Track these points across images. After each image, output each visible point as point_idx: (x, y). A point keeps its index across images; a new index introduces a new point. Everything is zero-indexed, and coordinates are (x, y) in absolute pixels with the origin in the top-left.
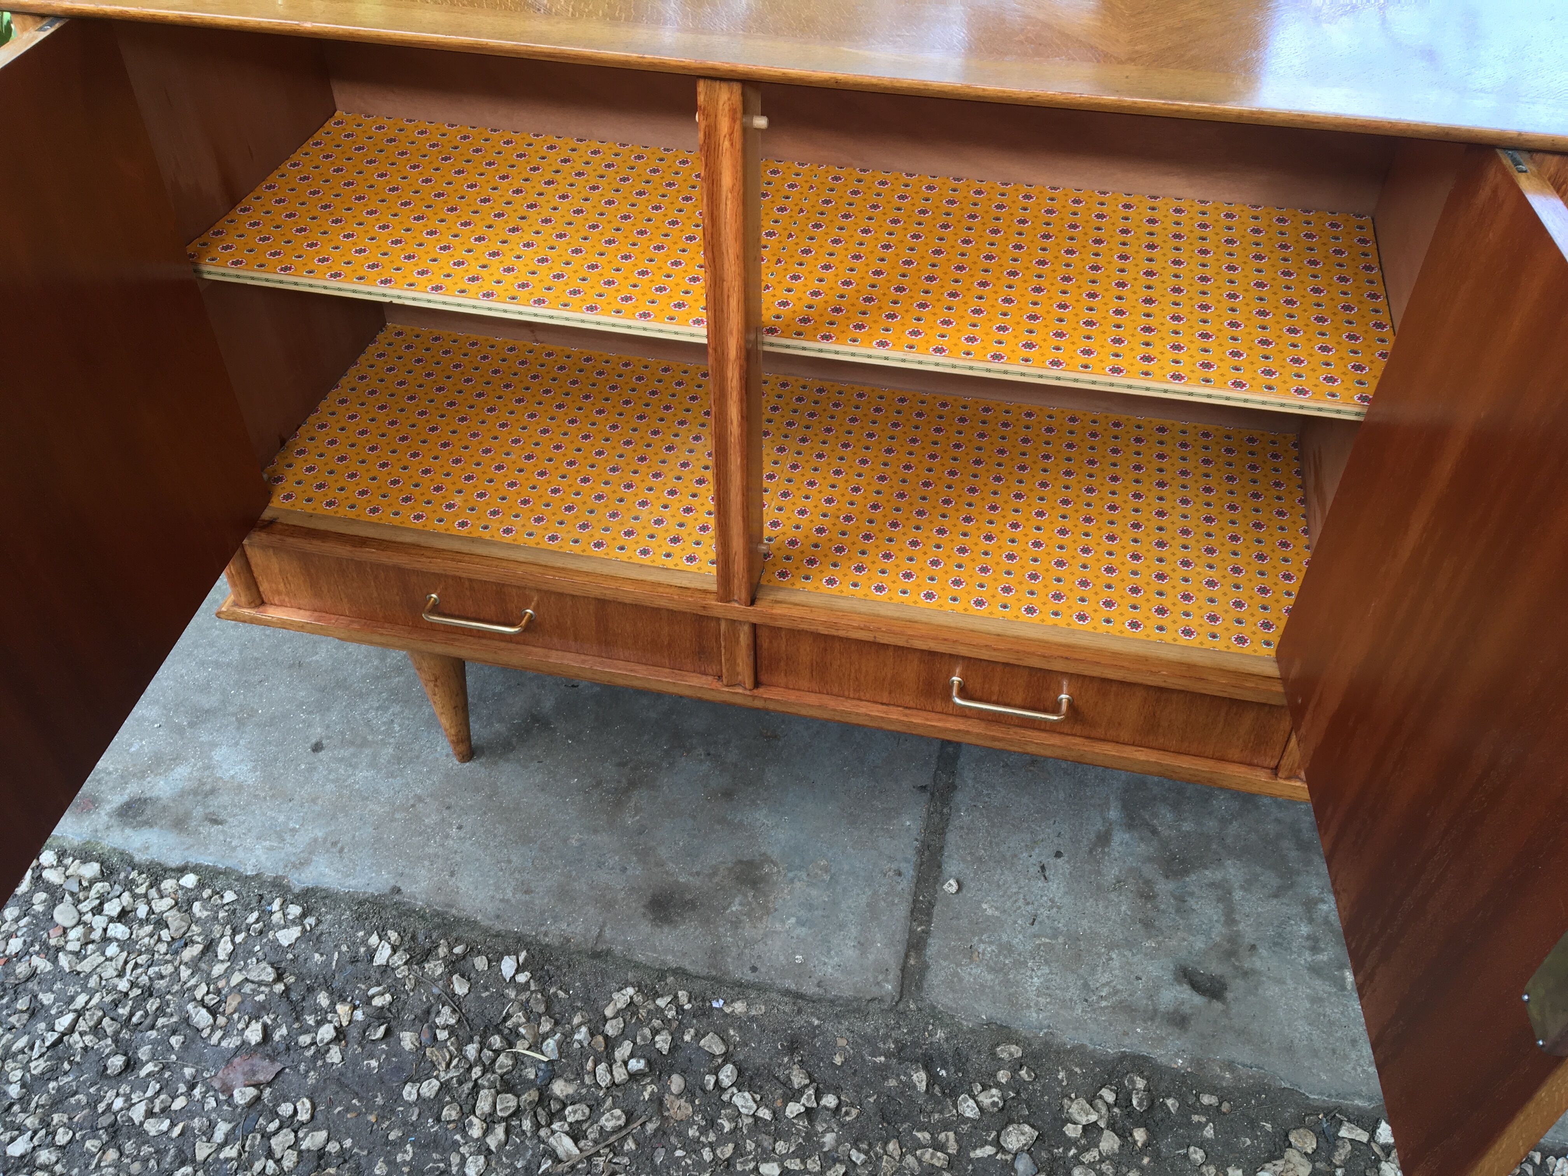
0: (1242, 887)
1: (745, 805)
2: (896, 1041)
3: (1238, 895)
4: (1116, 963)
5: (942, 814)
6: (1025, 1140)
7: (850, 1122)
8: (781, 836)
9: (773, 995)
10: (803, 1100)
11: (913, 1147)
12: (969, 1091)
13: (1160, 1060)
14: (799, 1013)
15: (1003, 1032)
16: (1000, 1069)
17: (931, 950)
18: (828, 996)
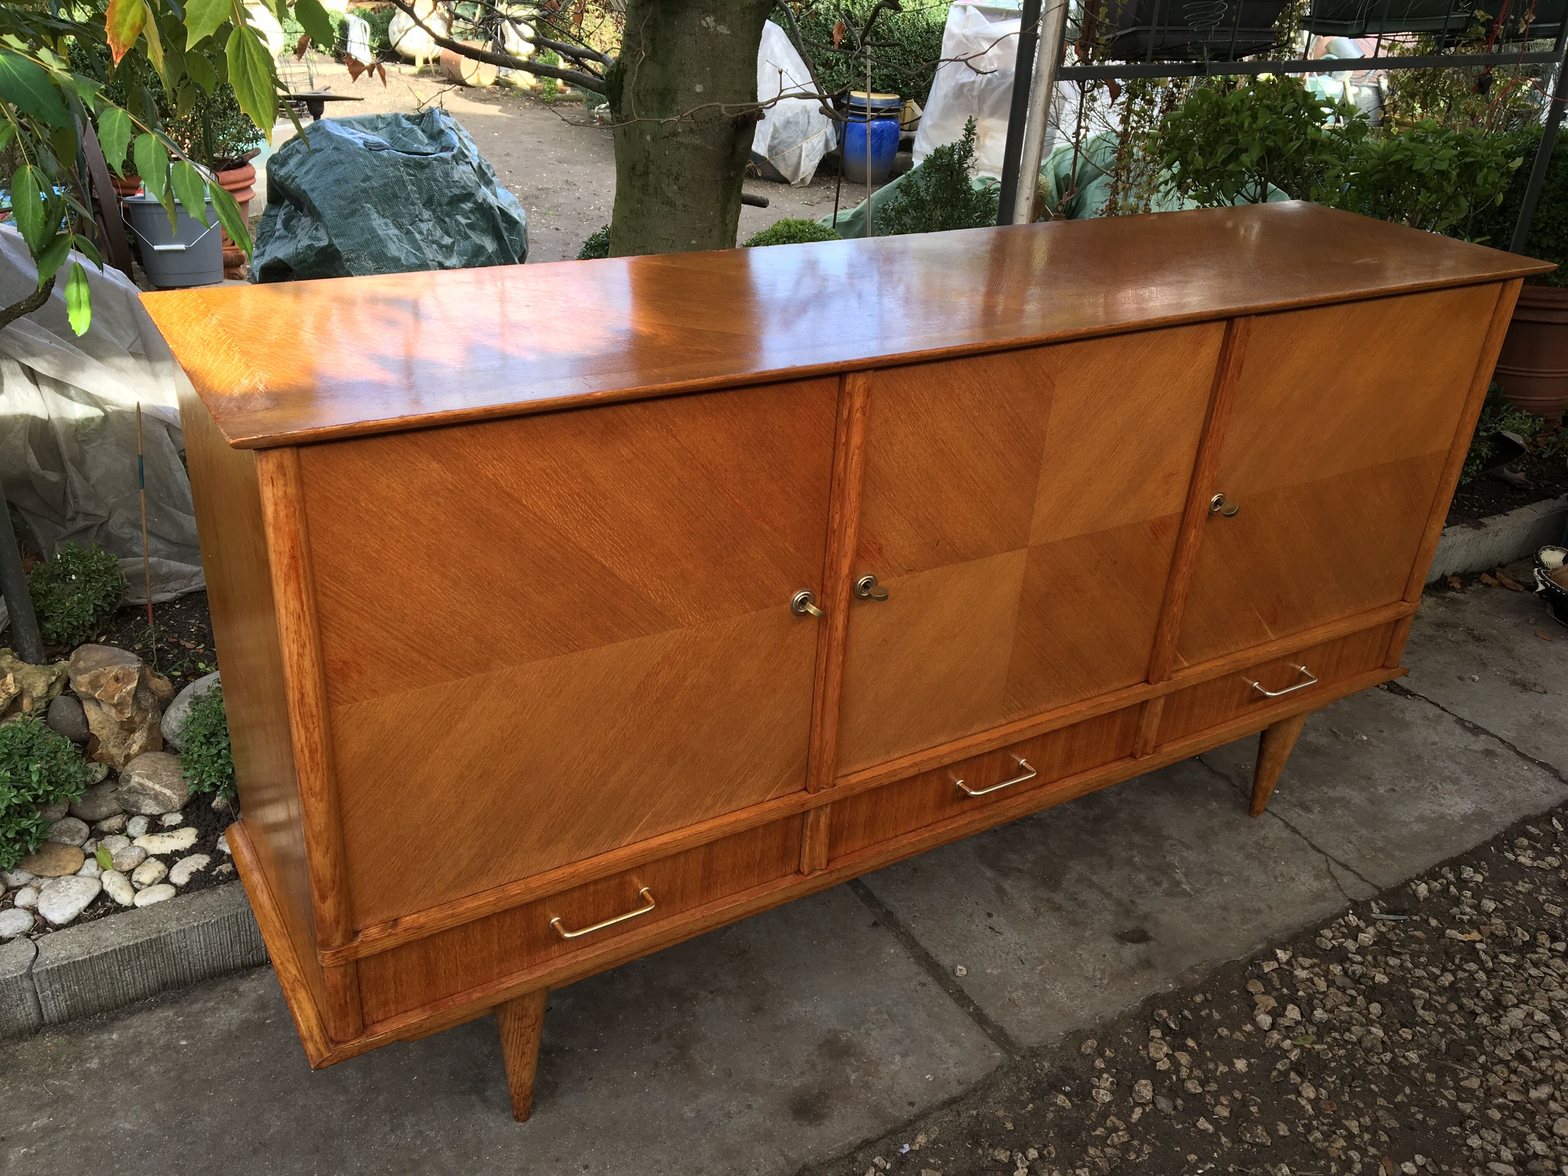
0: (1092, 873)
1: (779, 1008)
2: (1028, 1089)
3: (1095, 878)
4: (1085, 956)
5: (903, 933)
6: (1150, 1088)
7: (1056, 1158)
8: (827, 1011)
9: (935, 1115)
10: (1019, 1165)
11: (1102, 1142)
12: (1093, 1086)
13: (1162, 992)
14: (959, 1115)
15: (1077, 1036)
16: (1093, 1062)
17: (993, 1017)
18: (972, 1086)
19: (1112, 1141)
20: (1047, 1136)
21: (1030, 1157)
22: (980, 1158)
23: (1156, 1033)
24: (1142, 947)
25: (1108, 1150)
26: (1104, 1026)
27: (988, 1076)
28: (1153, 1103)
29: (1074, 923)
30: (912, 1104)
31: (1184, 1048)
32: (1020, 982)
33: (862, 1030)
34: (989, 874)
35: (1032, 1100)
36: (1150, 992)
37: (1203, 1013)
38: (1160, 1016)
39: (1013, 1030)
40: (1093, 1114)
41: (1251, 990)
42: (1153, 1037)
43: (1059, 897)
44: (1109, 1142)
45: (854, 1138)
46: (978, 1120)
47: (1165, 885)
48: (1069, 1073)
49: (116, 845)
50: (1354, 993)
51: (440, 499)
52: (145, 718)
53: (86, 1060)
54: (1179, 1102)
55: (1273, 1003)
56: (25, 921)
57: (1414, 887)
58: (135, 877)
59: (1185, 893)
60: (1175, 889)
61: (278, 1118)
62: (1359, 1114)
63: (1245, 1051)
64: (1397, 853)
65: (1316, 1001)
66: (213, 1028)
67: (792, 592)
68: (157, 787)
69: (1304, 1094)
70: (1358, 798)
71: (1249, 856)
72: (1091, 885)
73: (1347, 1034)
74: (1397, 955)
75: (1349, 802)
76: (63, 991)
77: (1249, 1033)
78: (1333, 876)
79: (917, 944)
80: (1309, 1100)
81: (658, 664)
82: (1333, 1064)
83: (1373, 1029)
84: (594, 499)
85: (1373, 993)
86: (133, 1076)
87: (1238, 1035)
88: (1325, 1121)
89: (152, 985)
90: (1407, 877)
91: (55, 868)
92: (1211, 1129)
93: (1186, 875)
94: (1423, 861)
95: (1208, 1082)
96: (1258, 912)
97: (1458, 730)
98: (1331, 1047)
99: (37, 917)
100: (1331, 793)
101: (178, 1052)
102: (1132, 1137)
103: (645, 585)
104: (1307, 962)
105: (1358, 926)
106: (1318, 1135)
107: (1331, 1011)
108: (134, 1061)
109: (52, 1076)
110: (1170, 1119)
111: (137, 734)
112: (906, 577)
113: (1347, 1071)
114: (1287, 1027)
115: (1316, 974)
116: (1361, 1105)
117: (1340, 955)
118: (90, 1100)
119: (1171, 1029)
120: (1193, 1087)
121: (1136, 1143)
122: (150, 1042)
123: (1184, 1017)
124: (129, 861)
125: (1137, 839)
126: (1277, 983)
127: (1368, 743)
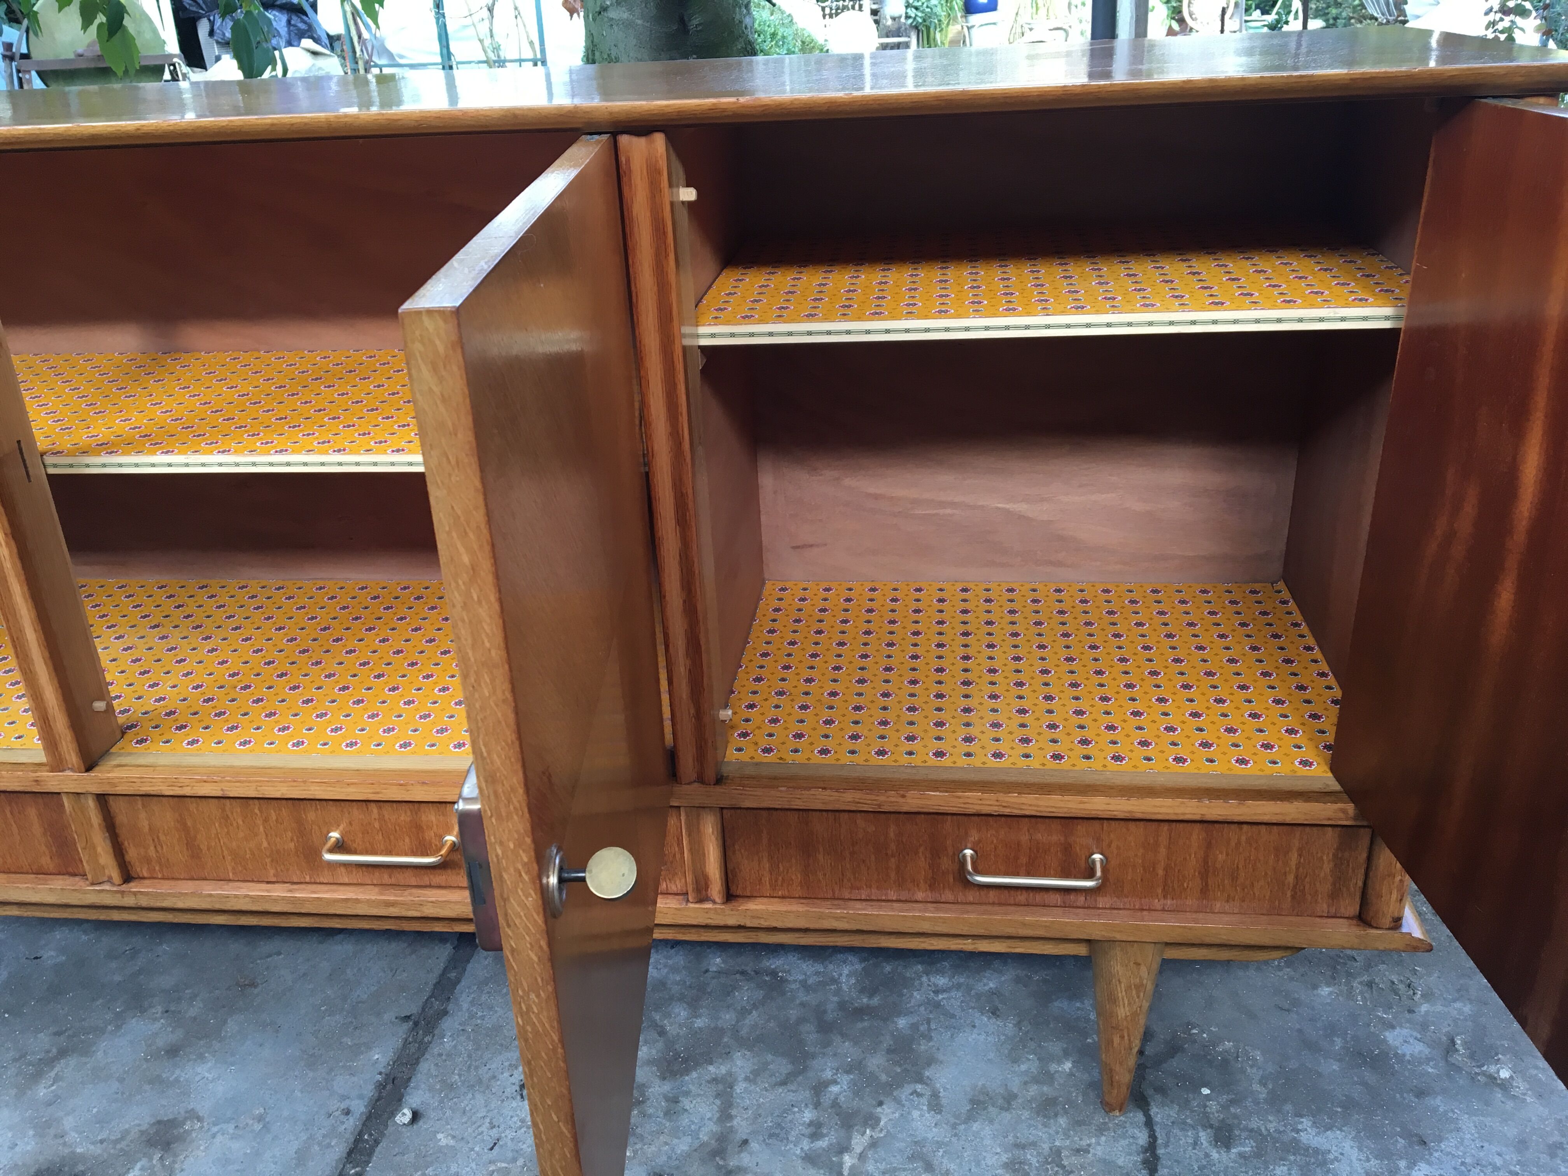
0: (747, 1079)
1: (189, 1061)
3: (740, 1087)
5: (421, 1042)
8: (221, 1088)
59: (834, 1168)
60: (829, 1156)
70: (1352, 1164)
71: (1015, 1166)
72: (724, 1094)
75: (1323, 1164)
79: (414, 1064)
100: (1308, 1135)
127: (1505, 1086)
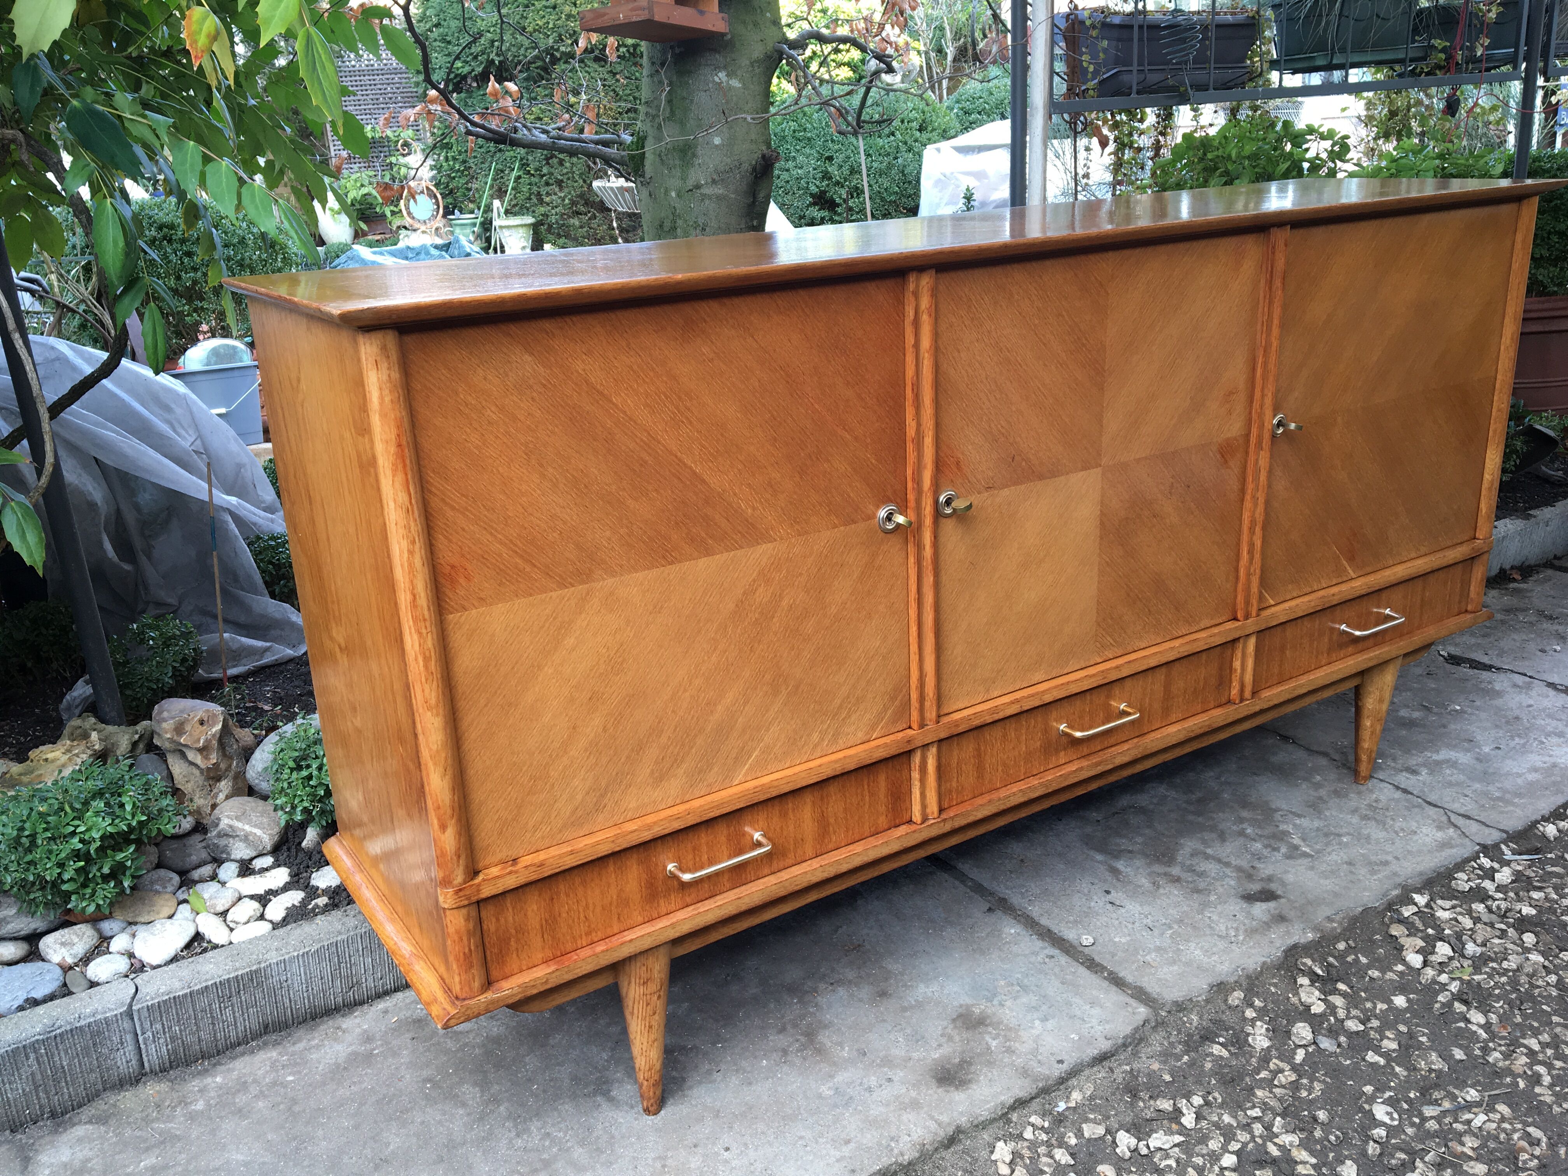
0: (1205, 847)
1: (904, 992)
2: (1179, 1042)
3: (1209, 851)
4: (1215, 918)
5: (1021, 915)
6: (1308, 1028)
7: (1223, 1103)
8: (955, 989)
9: (1087, 1072)
10: (1185, 1111)
11: (1269, 1084)
12: (1248, 1035)
13: (1302, 941)
14: (1112, 1071)
15: (1221, 988)
16: (1244, 1012)
17: (1130, 979)
18: (1120, 1041)
19: (1279, 1081)
20: (1209, 1083)
21: (1196, 1104)
22: (1142, 1110)
23: (1304, 981)
24: (1272, 905)
25: (1277, 1091)
26: (1249, 977)
27: (1136, 1029)
28: (1315, 1043)
29: (1198, 891)
30: (1061, 1062)
31: (1335, 991)
32: (1152, 946)
33: (995, 1002)
34: (1099, 857)
35: (1187, 1052)
36: (1290, 942)
37: (1350, 959)
38: (1305, 964)
39: (1152, 987)
40: (1254, 1060)
41: (1394, 933)
42: (1301, 986)
43: (1176, 871)
44: (1276, 1082)
45: (1008, 1098)
46: (1133, 1074)
47: (1284, 850)
48: (1220, 1025)
49: (209, 890)
50: (1503, 926)
51: (535, 394)
52: (230, 766)
53: (191, 1103)
54: (1342, 1039)
55: (1421, 943)
56: (123, 964)
57: (1541, 828)
58: (230, 917)
59: (1305, 855)
60: (1294, 853)
61: (398, 1135)
62: (1536, 1033)
63: (1402, 989)
64: (1516, 800)
65: (1464, 937)
66: (320, 1063)
67: (878, 507)
68: (247, 828)
69: (1473, 1020)
70: (1464, 758)
71: (1365, 818)
72: (1207, 857)
73: (1505, 962)
74: (1540, 889)
75: (1456, 762)
76: (164, 1033)
77: (1401, 972)
78: (1455, 826)
79: (1037, 924)
80: (1480, 1026)
81: (754, 581)
82: (1497, 992)
83: (1531, 956)
84: (680, 398)
85: (1523, 924)
86: (240, 1113)
87: (1390, 975)
88: (1502, 1042)
89: (253, 1027)
90: (1533, 818)
91: (149, 912)
92: (1382, 1061)
93: (1304, 840)
94: (1546, 805)
95: (1369, 1020)
96: (1386, 863)
97: (1551, 692)
98: (1490, 976)
99: (133, 961)
100: (1435, 757)
101: (285, 1087)
102: (1300, 1077)
103: (735, 494)
104: (1448, 904)
105: (1492, 867)
106: (1497, 1055)
107: (1484, 945)
108: (241, 1099)
109: (157, 1119)
110: (1337, 1057)
111: (223, 783)
112: (986, 494)
113: (1514, 996)
114: (1440, 963)
115: (1460, 914)
116: (1536, 1024)
117: (1482, 896)
118: (198, 1138)
119: (1318, 976)
120: (1353, 1025)
121: (1305, 1081)
122: (255, 1081)
123: (1330, 965)
124: (223, 901)
125: (1245, 814)
126: (1419, 925)
127: (1462, 711)
